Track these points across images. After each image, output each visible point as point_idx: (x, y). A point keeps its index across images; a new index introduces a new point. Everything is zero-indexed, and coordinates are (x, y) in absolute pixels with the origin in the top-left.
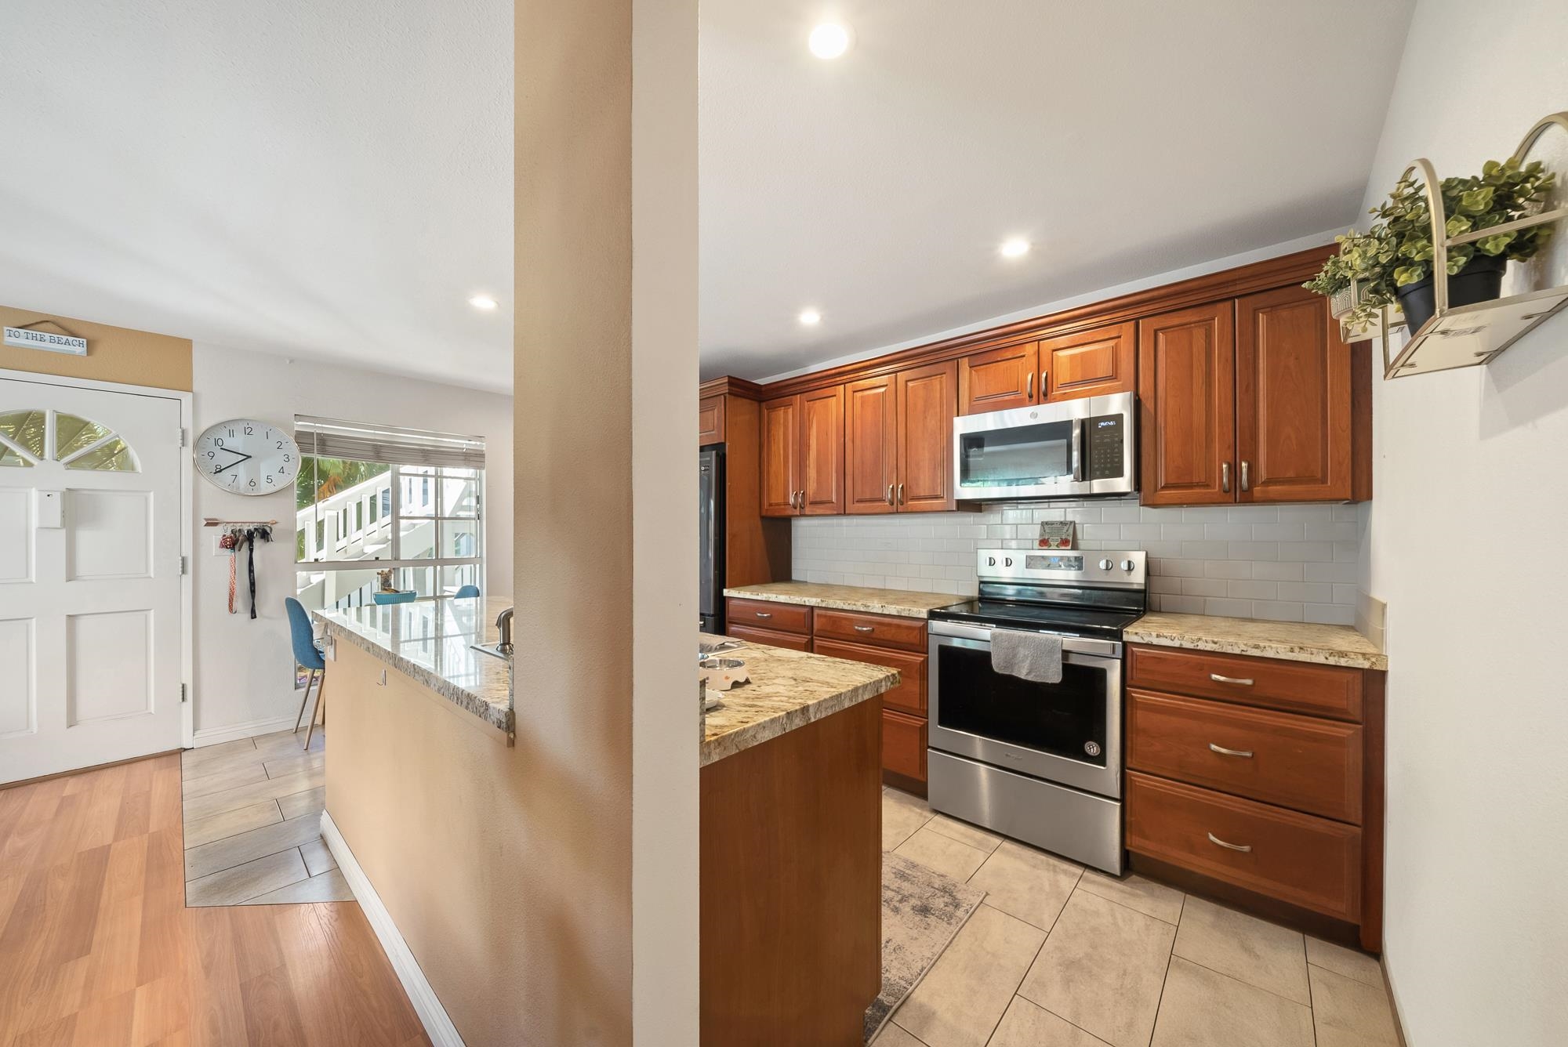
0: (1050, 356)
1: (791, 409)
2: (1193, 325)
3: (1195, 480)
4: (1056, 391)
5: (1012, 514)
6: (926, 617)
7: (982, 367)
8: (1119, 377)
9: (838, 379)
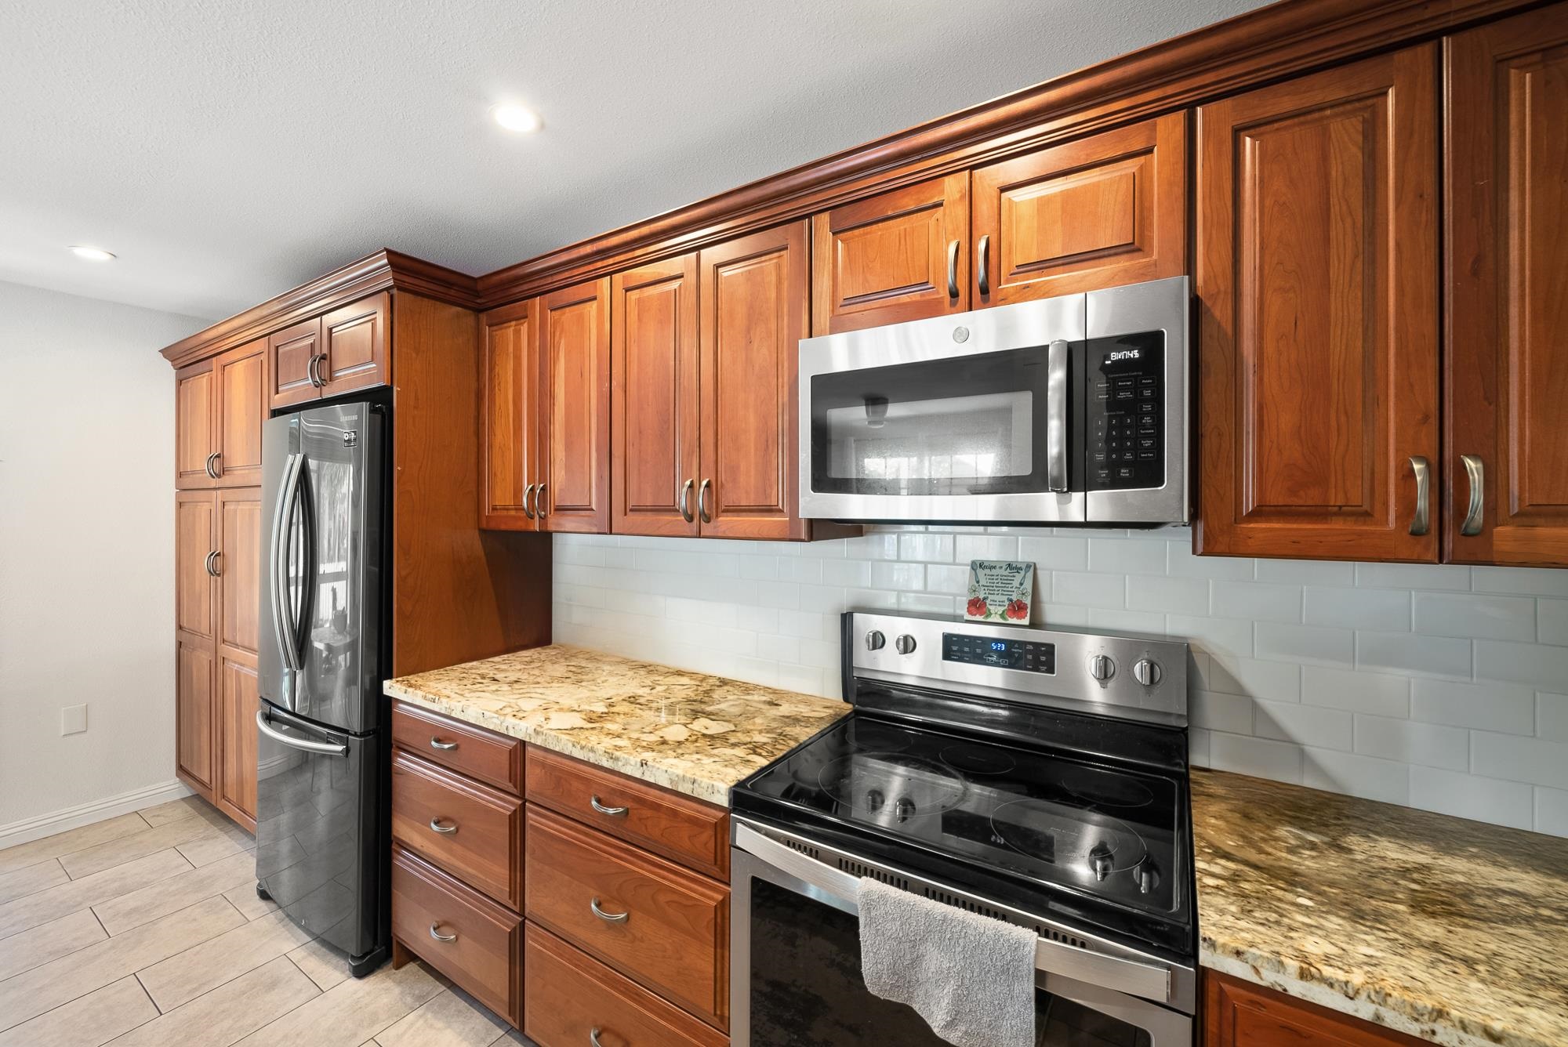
0: (996, 202)
1: (526, 325)
2: (1328, 112)
3: (1335, 499)
4: (1008, 281)
5: (917, 542)
6: (726, 804)
7: (856, 232)
8: (1146, 249)
9: (599, 264)
